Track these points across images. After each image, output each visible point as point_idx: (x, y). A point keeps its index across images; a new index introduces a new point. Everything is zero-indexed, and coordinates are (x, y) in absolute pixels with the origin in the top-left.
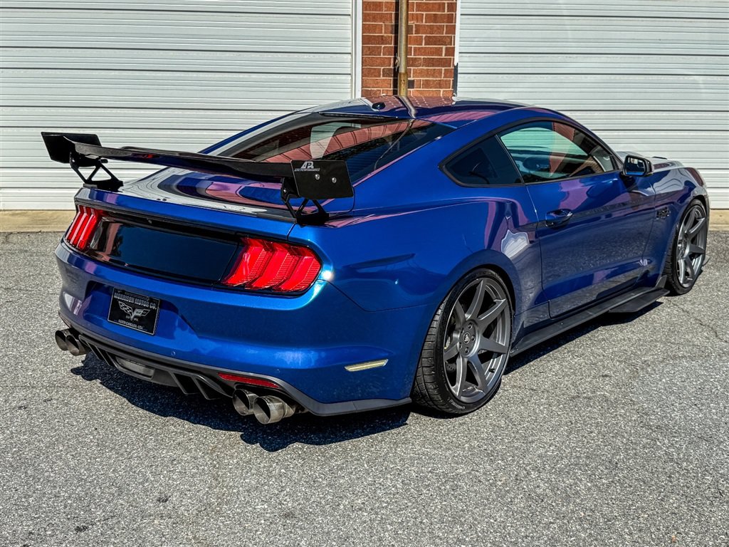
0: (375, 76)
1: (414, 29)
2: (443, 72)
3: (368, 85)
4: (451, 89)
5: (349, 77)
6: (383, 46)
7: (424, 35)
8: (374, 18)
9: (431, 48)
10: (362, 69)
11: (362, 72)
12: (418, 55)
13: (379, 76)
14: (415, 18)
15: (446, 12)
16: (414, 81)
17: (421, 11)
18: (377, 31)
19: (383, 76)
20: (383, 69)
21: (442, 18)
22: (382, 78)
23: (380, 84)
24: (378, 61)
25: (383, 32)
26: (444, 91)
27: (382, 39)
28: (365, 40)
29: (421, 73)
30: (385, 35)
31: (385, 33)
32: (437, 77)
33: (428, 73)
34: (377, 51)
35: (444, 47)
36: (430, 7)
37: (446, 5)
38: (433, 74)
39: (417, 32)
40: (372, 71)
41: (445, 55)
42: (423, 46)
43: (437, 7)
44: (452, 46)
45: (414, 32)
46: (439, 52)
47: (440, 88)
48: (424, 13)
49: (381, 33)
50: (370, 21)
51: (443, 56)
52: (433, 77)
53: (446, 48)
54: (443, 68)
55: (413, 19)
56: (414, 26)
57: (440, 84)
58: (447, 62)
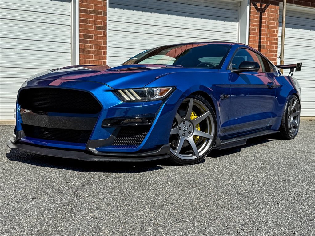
1: (265, 47)
7: (268, 49)
8: (253, 42)
15: (275, 41)
17: (267, 40)
21: (274, 43)
35: (274, 54)
36: (270, 39)
37: (275, 39)
39: (266, 48)
42: (268, 53)
43: (272, 39)
44: (277, 54)
46: (272, 55)
48: (269, 41)
51: (274, 57)
55: (265, 43)
58: (275, 60)
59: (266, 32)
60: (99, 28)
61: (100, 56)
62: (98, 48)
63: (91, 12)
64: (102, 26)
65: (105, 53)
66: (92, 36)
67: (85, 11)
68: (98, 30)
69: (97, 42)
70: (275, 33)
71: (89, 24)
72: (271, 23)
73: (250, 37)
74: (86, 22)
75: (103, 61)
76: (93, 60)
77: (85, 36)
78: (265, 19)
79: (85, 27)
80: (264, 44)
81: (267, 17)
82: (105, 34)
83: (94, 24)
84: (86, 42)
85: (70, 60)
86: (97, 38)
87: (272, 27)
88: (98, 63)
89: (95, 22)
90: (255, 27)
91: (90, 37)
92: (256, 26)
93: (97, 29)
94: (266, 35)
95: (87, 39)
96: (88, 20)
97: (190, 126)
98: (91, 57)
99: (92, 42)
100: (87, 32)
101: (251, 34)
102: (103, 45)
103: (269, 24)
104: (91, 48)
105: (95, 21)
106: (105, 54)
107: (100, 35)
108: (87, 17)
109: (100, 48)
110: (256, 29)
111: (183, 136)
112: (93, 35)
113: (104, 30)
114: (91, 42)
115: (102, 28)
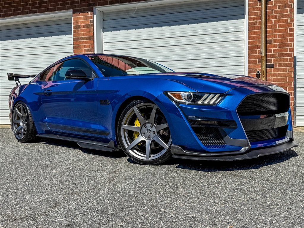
0: (254, 63)
1: (273, 41)
2: (288, 59)
3: (251, 67)
4: (293, 67)
5: (244, 66)
6: (258, 50)
7: (278, 44)
8: (254, 38)
9: (282, 49)
10: (248, 60)
11: (248, 62)
12: (276, 52)
14: (273, 36)
15: (289, 32)
16: (273, 64)
17: (276, 33)
18: (255, 44)
19: (258, 63)
20: (258, 60)
21: (287, 35)
22: (257, 64)
23: (257, 67)
24: (256, 56)
26: (289, 68)
27: (257, 47)
28: (250, 48)
29: (277, 61)
30: (259, 45)
31: (259, 44)
32: (285, 62)
33: (280, 60)
34: (255, 52)
35: (288, 48)
36: (281, 31)
37: (289, 29)
38: (283, 60)
39: (274, 42)
40: (253, 61)
41: (289, 52)
42: (278, 48)
43: (284, 30)
44: (293, 47)
45: (273, 43)
46: (286, 50)
47: (287, 67)
48: (278, 34)
49: (257, 44)
50: (251, 40)
51: (288, 52)
52: (284, 62)
53: (290, 49)
54: (288, 58)
55: (272, 37)
56: (273, 40)
57: (287, 65)
58: (290, 55)
59: (273, 24)
60: (88, 50)
63: (82, 39)
64: (90, 48)
67: (77, 39)
70: (288, 22)
71: (80, 49)
72: (281, 12)
78: (272, 8)
79: (77, 51)
80: (271, 39)
81: (273, 5)
83: (84, 48)
87: (282, 16)
90: (255, 21)
92: (257, 19)
93: (86, 52)
94: (273, 27)
96: (79, 46)
103: (278, 13)
105: (84, 46)
110: (257, 22)
115: (90, 50)
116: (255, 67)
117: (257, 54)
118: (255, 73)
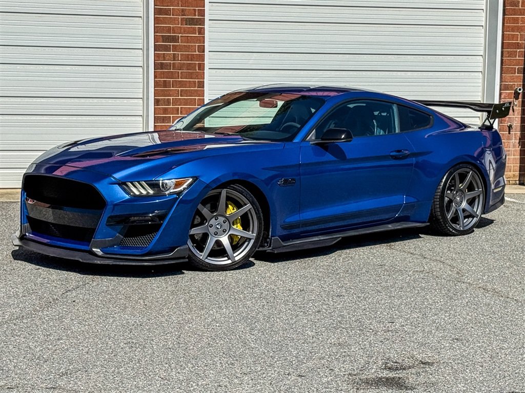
0: (512, 74)
3: (506, 80)
6: (518, 50)
8: (512, 29)
10: (501, 68)
11: (501, 71)
13: (515, 74)
18: (514, 39)
19: (518, 73)
20: (518, 68)
22: (516, 75)
23: (515, 80)
24: (515, 62)
25: (519, 39)
27: (518, 45)
28: (504, 46)
30: (521, 42)
31: (520, 40)
34: (514, 54)
40: (510, 69)
49: (518, 40)
50: (509, 32)
60: (192, 22)
61: (192, 73)
62: (188, 57)
64: (197, 17)
65: (202, 67)
66: (177, 37)
68: (189, 25)
69: (187, 48)
71: (171, 16)
73: (506, 20)
74: (167, 12)
75: (198, 81)
76: (180, 80)
77: (166, 39)
79: (164, 21)
82: (201, 31)
83: (183, 15)
84: (167, 48)
85: (141, 80)
86: (188, 40)
88: (188, 86)
89: (183, 12)
91: (175, 39)
93: (186, 25)
95: (168, 42)
96: (170, 10)
97: (224, 223)
98: (176, 75)
99: (178, 48)
100: (169, 30)
101: (506, 13)
102: (197, 53)
104: (177, 59)
105: (183, 10)
106: (202, 69)
107: (193, 34)
108: (169, 4)
109: (192, 57)
110: (518, 1)
111: (215, 235)
112: (180, 35)
113: (200, 25)
114: (175, 48)
115: (197, 22)
116: (513, 81)
117: (517, 58)
118: (512, 90)
